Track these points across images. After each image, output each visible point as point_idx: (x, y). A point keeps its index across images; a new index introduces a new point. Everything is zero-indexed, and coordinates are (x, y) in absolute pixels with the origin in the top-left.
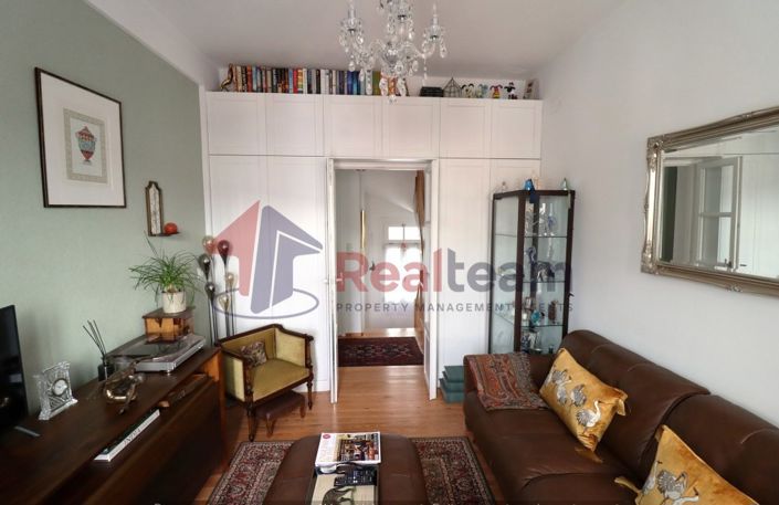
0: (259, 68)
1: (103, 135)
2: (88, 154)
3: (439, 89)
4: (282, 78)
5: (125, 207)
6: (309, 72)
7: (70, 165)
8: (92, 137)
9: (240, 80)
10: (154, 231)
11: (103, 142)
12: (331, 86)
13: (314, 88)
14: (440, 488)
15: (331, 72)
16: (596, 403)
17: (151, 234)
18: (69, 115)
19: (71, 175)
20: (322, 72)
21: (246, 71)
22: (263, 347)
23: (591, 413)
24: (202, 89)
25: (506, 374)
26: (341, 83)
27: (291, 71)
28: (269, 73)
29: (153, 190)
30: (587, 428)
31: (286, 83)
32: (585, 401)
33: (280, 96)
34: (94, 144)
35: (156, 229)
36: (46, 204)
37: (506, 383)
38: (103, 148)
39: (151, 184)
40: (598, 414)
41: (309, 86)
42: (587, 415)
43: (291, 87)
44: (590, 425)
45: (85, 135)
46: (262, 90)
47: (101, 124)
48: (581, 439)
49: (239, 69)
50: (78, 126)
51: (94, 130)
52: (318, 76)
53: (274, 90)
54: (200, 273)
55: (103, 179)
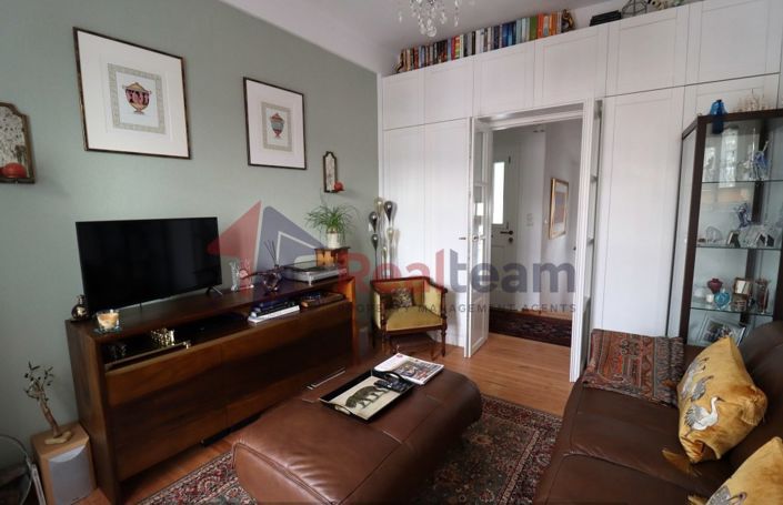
0: (424, 47)
1: (289, 118)
2: (278, 131)
3: (616, 12)
4: (441, 50)
5: (305, 169)
6: (465, 37)
7: (265, 139)
8: (281, 119)
9: (409, 62)
10: (328, 189)
11: (289, 123)
12: (486, 45)
13: (470, 51)
14: (515, 452)
15: (486, 30)
16: (715, 399)
17: (326, 191)
18: (265, 105)
19: (266, 145)
20: (478, 33)
21: (414, 52)
22: (411, 293)
23: (704, 412)
24: (379, 76)
25: (640, 358)
26: (496, 39)
27: (449, 41)
28: (431, 49)
29: (329, 158)
30: (692, 430)
31: (446, 54)
32: (702, 395)
33: (440, 66)
34: (282, 125)
35: (331, 187)
36: (250, 164)
37: (635, 367)
38: (289, 127)
39: (327, 153)
40: (714, 415)
41: (465, 51)
42: (698, 413)
43: (449, 56)
44: (697, 426)
45: (276, 119)
46: (425, 65)
47: (288, 111)
48: (685, 444)
49: (409, 52)
50: (271, 113)
51: (283, 115)
52: (474, 39)
53: (435, 62)
54: (370, 227)
55: (289, 149)
